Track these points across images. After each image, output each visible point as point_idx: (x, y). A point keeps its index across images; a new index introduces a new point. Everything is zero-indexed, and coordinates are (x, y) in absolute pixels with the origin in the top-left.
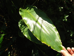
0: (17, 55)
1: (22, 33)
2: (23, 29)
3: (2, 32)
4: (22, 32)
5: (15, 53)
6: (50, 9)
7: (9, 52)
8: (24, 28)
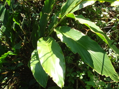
0: (13, 88)
1: (30, 64)
2: (33, 60)
3: (13, 49)
4: (31, 62)
5: (12, 84)
6: (70, 57)
7: (6, 78)
8: (35, 60)
